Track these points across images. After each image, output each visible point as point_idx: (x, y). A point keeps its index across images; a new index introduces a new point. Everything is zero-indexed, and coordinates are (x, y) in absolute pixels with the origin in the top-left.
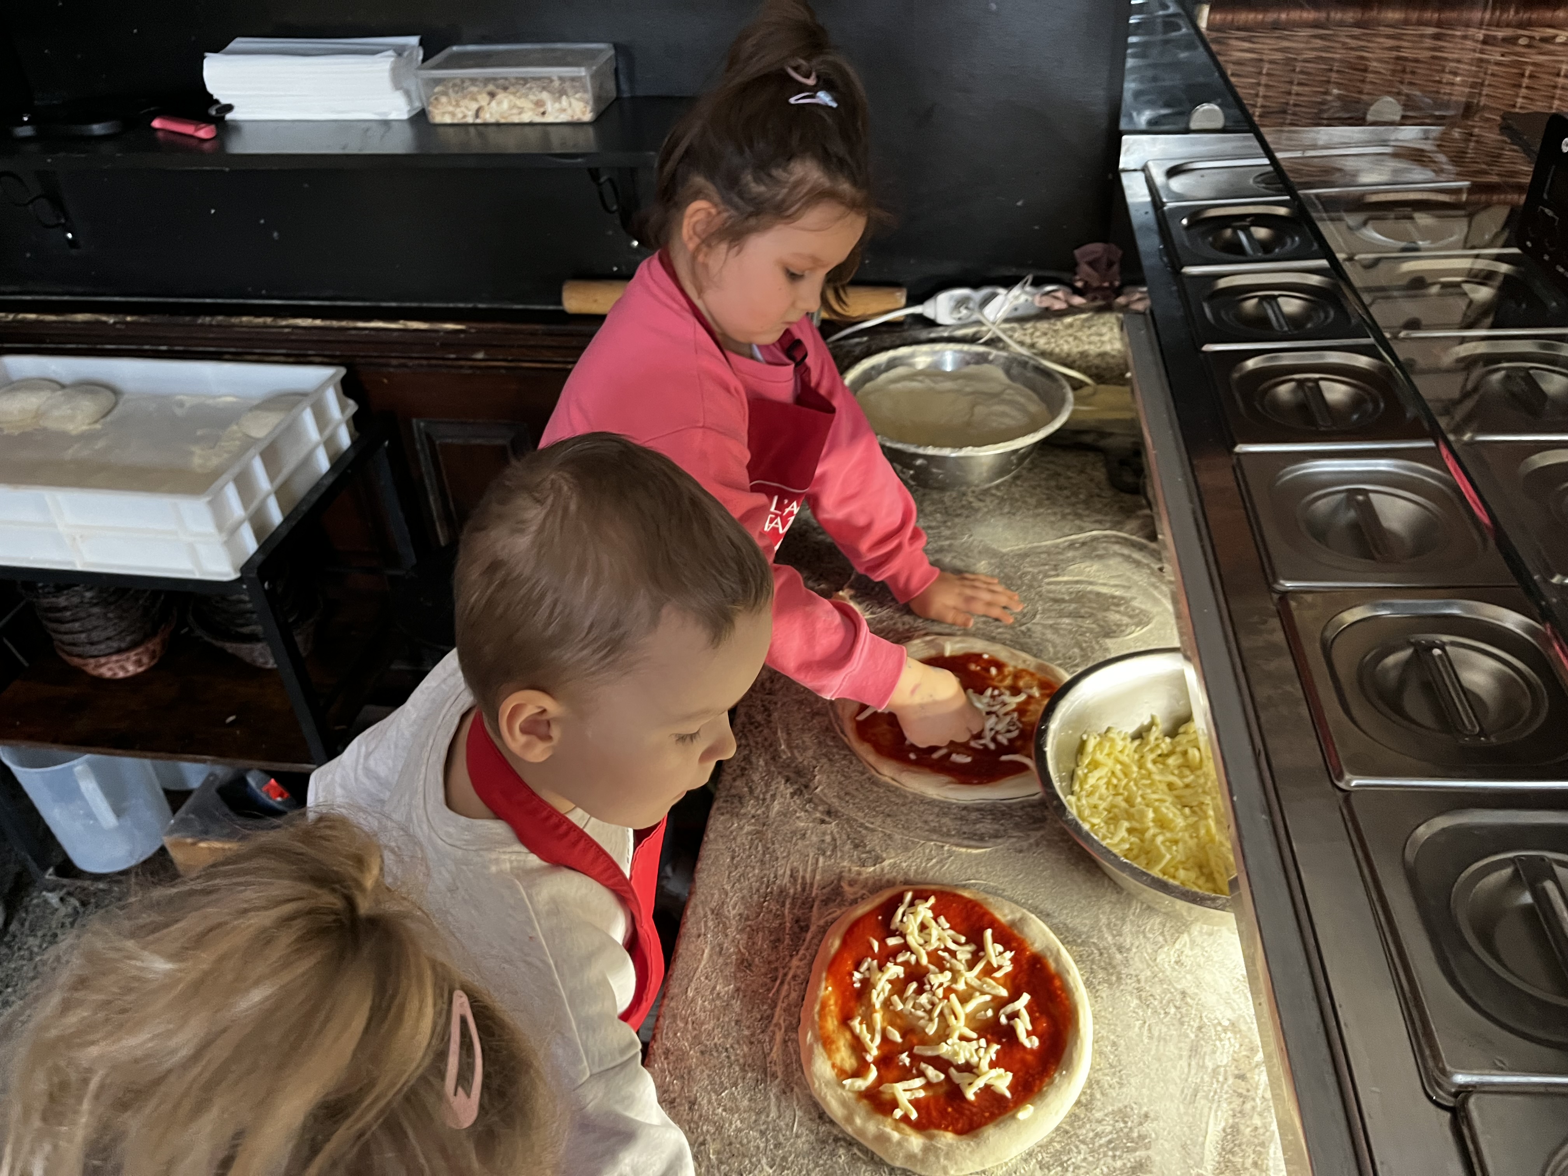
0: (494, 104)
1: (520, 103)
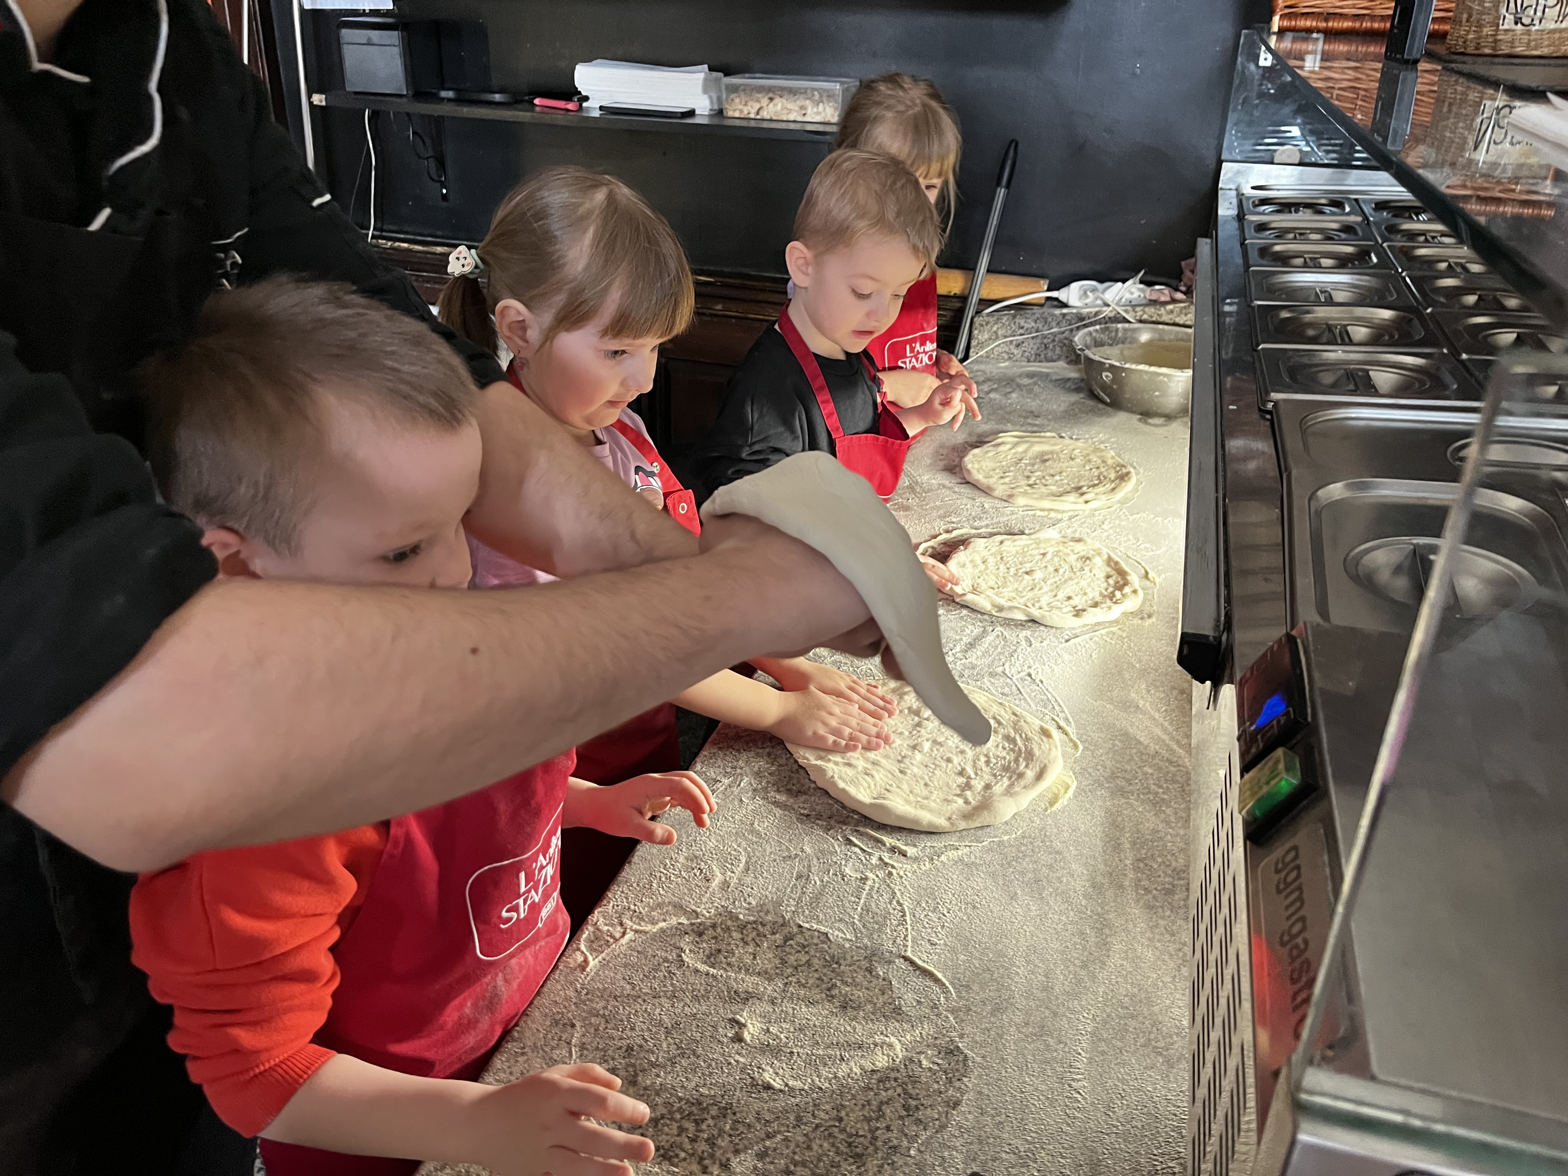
0: (771, 105)
1: (790, 106)
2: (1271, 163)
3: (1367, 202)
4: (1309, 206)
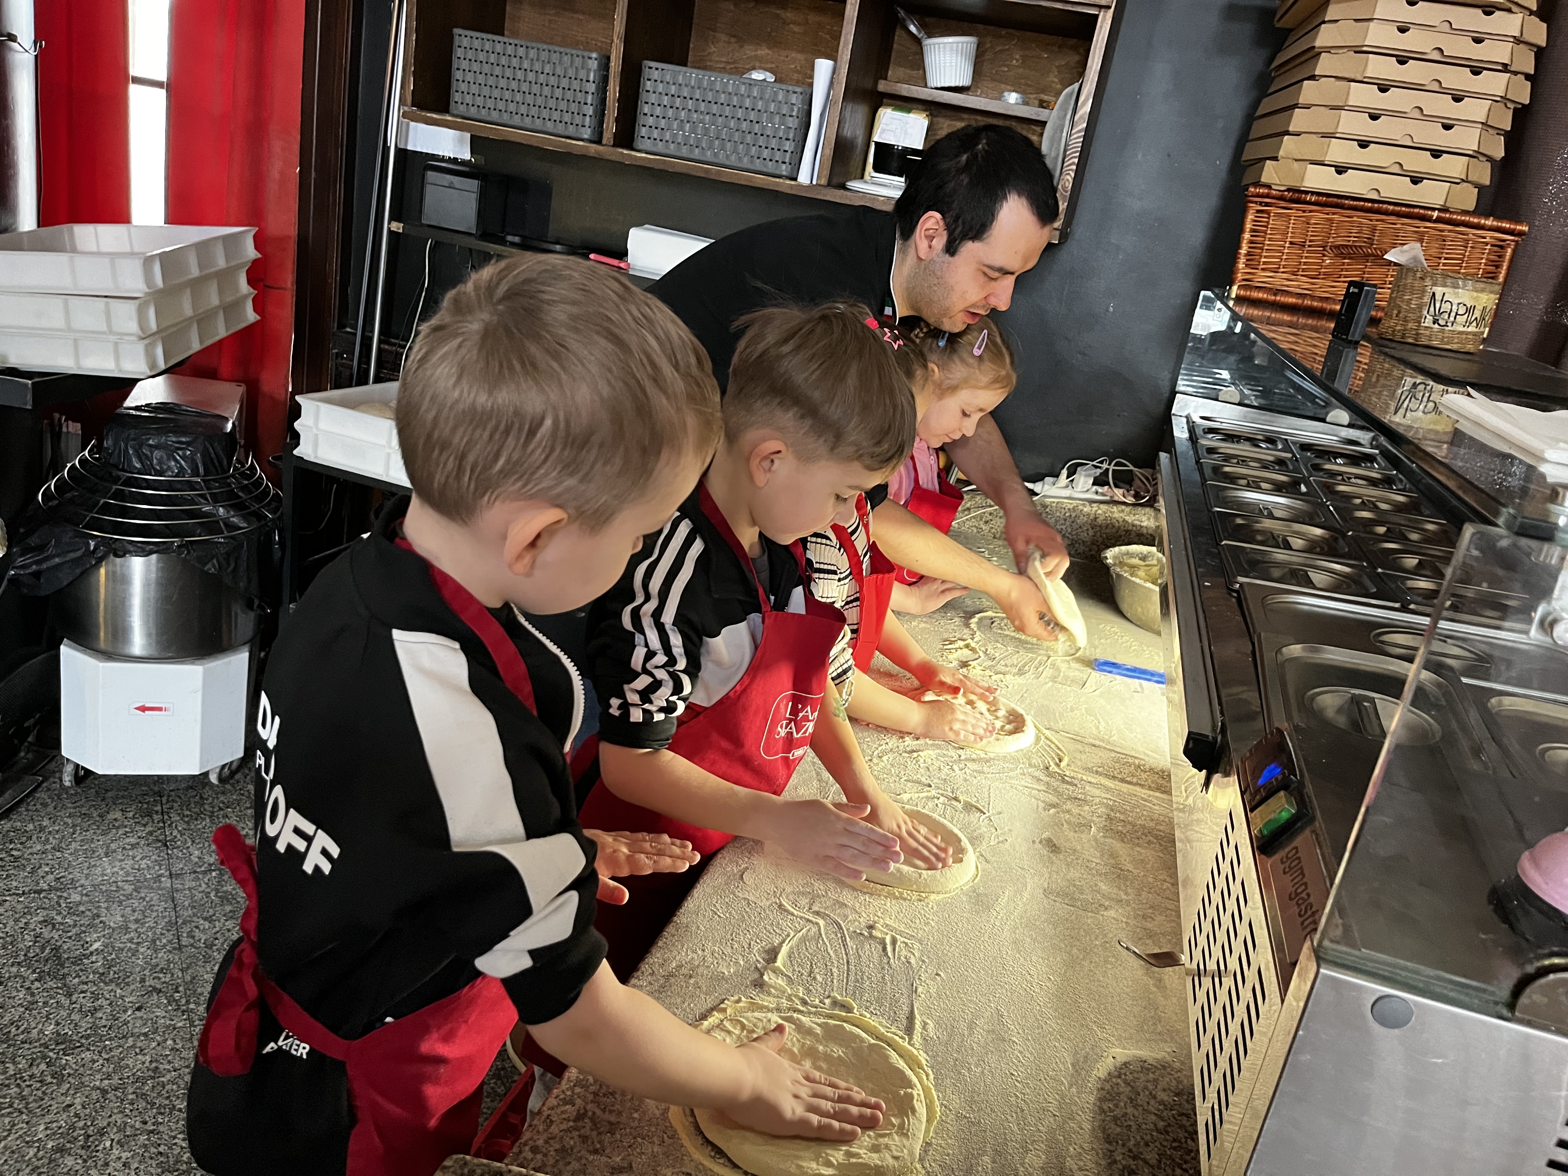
2: (1217, 400)
3: (1294, 443)
4: (1248, 439)
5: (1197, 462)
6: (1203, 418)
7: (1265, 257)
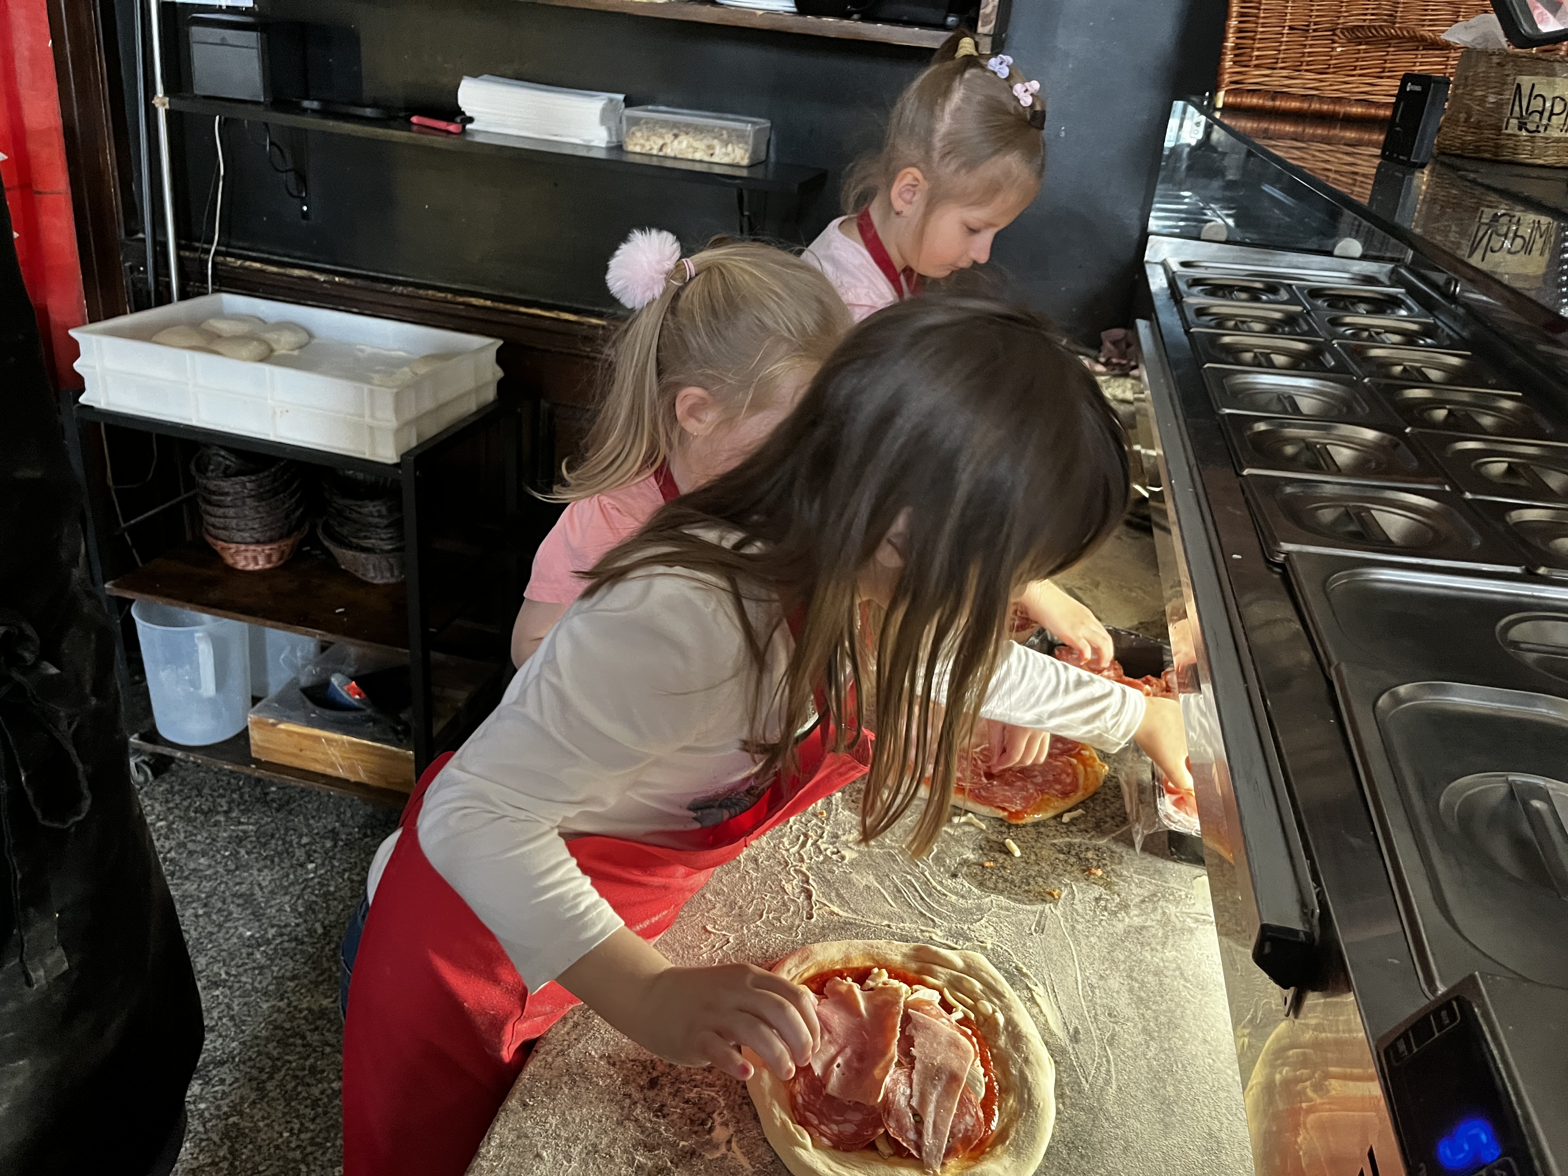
0: (676, 142)
1: (697, 143)
2: (1198, 239)
3: (1300, 288)
4: (1243, 289)
5: (1187, 332)
6: (1185, 264)
7: (1259, 49)
